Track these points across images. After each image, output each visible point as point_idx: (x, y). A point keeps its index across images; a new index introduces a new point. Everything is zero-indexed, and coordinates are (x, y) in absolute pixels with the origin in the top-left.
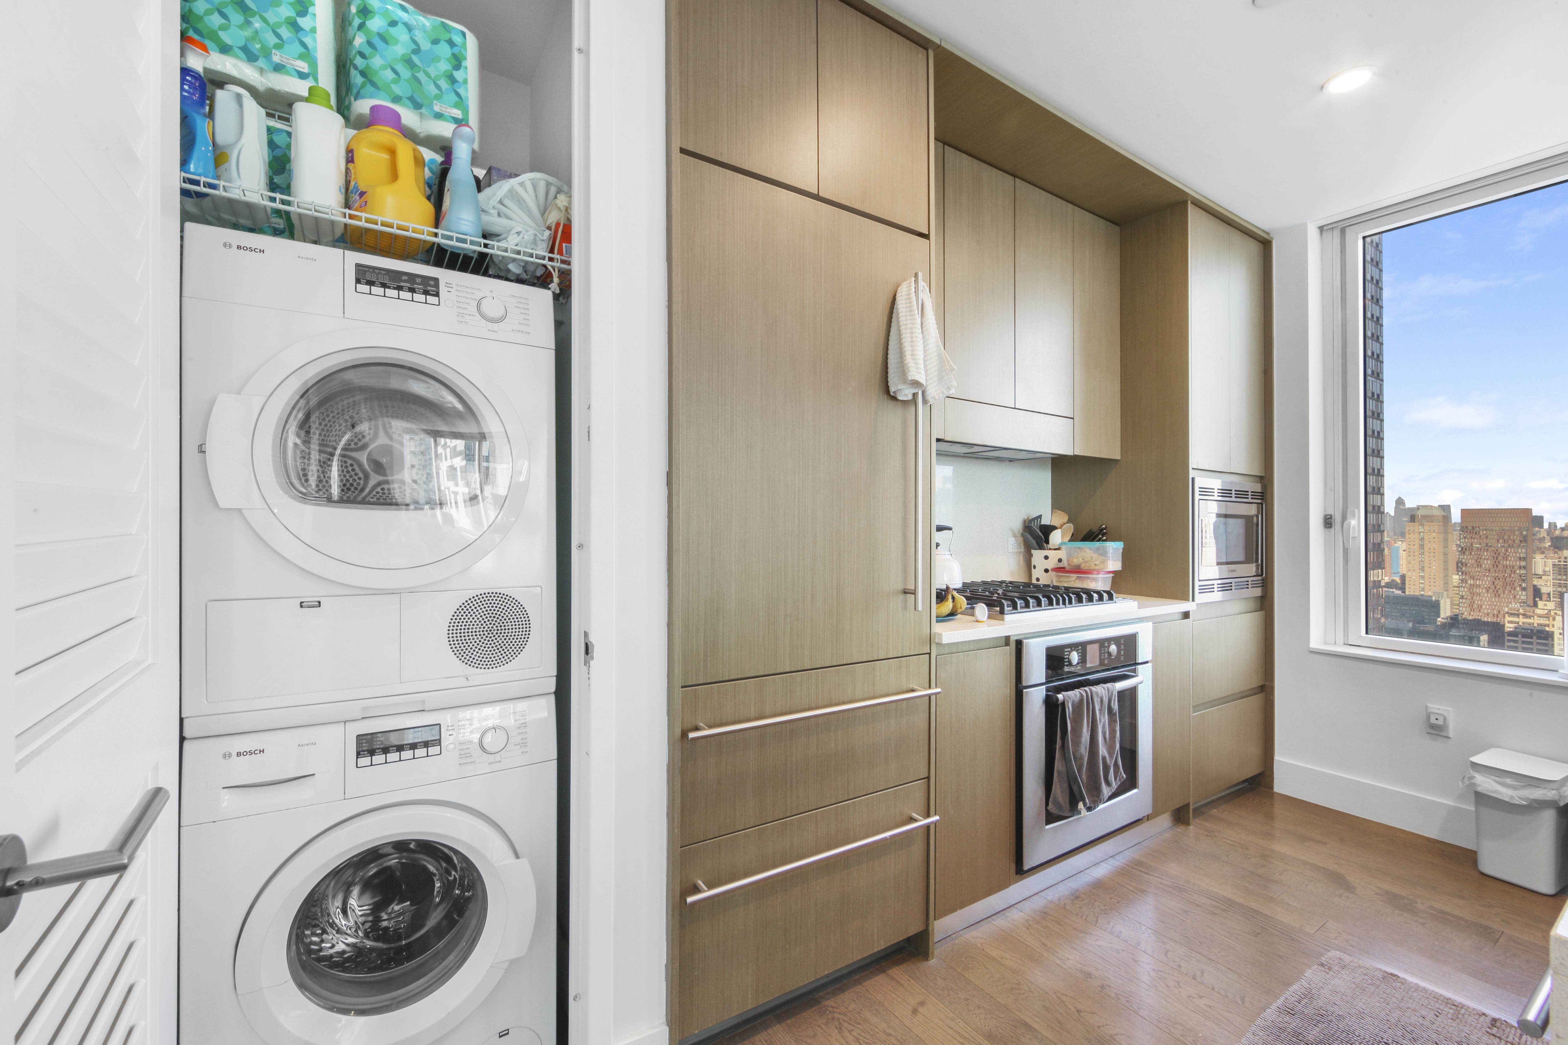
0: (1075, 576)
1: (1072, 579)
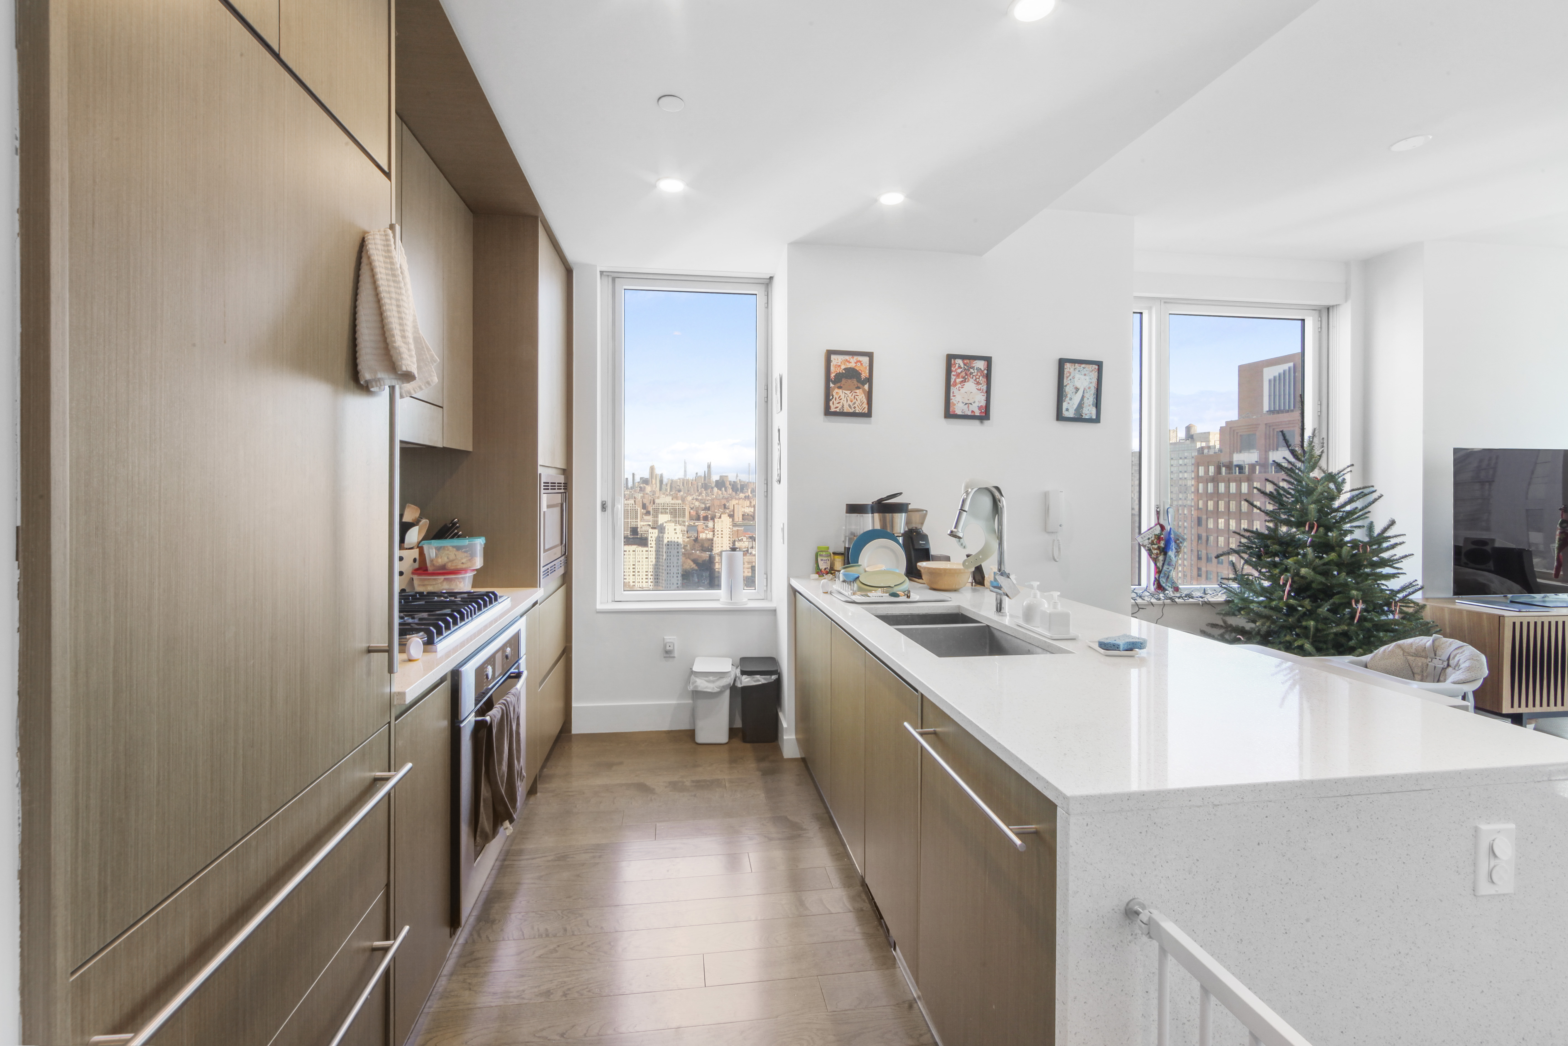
0: (442, 577)
1: (439, 581)
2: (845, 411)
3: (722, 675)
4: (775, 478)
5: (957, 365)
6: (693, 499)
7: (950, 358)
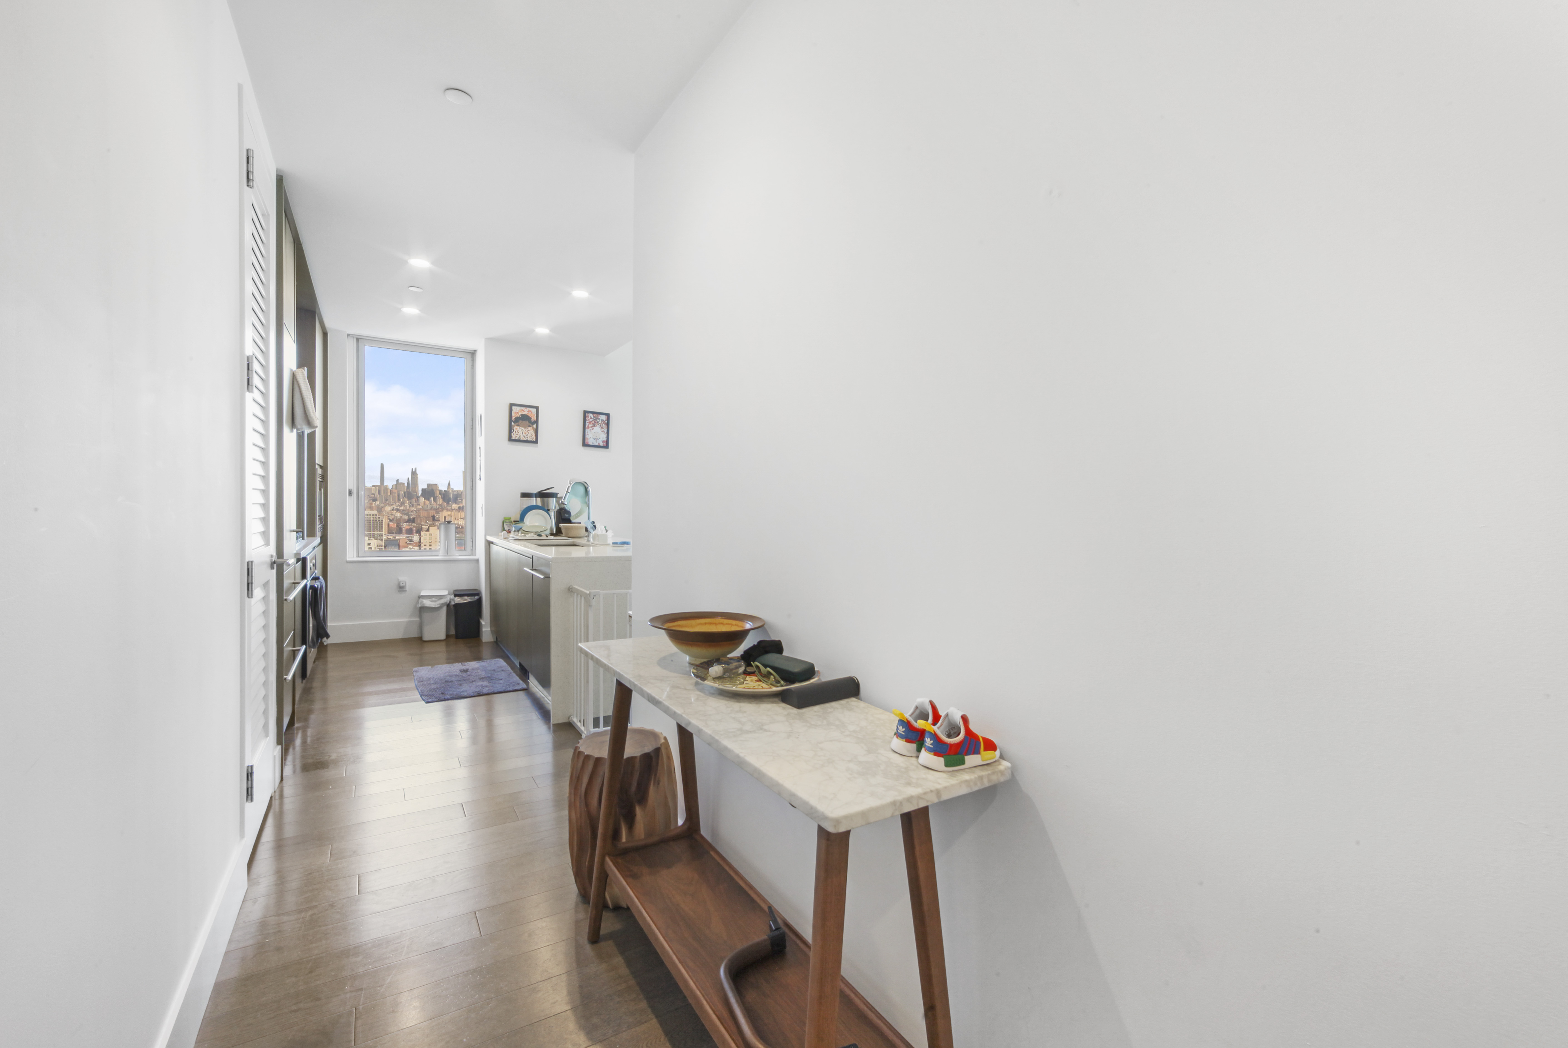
2: (521, 439)
3: (441, 597)
4: (478, 477)
5: (589, 417)
6: (393, 510)
7: (586, 413)
